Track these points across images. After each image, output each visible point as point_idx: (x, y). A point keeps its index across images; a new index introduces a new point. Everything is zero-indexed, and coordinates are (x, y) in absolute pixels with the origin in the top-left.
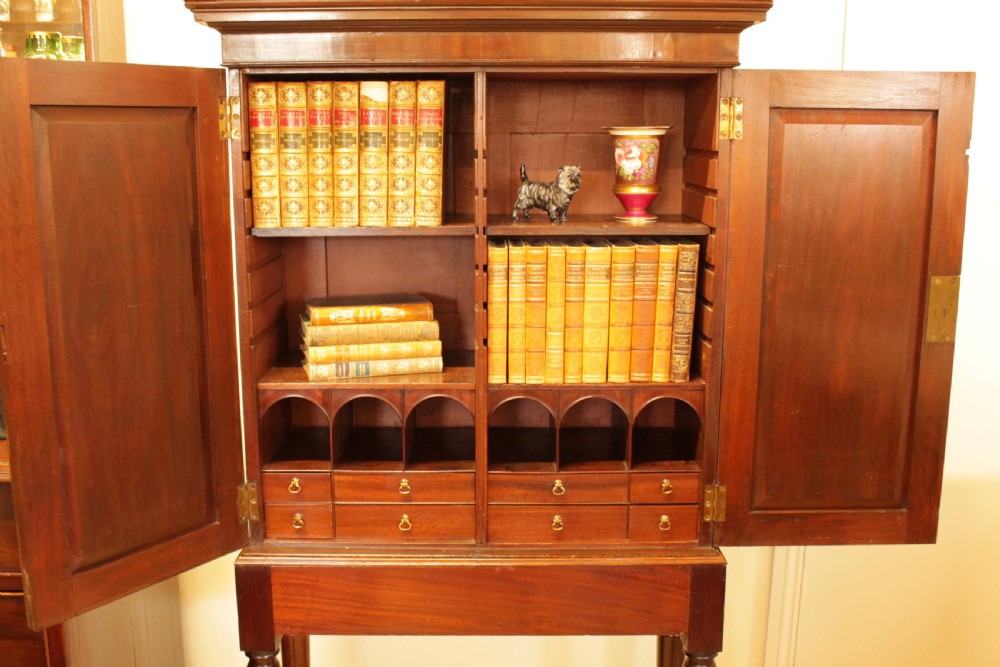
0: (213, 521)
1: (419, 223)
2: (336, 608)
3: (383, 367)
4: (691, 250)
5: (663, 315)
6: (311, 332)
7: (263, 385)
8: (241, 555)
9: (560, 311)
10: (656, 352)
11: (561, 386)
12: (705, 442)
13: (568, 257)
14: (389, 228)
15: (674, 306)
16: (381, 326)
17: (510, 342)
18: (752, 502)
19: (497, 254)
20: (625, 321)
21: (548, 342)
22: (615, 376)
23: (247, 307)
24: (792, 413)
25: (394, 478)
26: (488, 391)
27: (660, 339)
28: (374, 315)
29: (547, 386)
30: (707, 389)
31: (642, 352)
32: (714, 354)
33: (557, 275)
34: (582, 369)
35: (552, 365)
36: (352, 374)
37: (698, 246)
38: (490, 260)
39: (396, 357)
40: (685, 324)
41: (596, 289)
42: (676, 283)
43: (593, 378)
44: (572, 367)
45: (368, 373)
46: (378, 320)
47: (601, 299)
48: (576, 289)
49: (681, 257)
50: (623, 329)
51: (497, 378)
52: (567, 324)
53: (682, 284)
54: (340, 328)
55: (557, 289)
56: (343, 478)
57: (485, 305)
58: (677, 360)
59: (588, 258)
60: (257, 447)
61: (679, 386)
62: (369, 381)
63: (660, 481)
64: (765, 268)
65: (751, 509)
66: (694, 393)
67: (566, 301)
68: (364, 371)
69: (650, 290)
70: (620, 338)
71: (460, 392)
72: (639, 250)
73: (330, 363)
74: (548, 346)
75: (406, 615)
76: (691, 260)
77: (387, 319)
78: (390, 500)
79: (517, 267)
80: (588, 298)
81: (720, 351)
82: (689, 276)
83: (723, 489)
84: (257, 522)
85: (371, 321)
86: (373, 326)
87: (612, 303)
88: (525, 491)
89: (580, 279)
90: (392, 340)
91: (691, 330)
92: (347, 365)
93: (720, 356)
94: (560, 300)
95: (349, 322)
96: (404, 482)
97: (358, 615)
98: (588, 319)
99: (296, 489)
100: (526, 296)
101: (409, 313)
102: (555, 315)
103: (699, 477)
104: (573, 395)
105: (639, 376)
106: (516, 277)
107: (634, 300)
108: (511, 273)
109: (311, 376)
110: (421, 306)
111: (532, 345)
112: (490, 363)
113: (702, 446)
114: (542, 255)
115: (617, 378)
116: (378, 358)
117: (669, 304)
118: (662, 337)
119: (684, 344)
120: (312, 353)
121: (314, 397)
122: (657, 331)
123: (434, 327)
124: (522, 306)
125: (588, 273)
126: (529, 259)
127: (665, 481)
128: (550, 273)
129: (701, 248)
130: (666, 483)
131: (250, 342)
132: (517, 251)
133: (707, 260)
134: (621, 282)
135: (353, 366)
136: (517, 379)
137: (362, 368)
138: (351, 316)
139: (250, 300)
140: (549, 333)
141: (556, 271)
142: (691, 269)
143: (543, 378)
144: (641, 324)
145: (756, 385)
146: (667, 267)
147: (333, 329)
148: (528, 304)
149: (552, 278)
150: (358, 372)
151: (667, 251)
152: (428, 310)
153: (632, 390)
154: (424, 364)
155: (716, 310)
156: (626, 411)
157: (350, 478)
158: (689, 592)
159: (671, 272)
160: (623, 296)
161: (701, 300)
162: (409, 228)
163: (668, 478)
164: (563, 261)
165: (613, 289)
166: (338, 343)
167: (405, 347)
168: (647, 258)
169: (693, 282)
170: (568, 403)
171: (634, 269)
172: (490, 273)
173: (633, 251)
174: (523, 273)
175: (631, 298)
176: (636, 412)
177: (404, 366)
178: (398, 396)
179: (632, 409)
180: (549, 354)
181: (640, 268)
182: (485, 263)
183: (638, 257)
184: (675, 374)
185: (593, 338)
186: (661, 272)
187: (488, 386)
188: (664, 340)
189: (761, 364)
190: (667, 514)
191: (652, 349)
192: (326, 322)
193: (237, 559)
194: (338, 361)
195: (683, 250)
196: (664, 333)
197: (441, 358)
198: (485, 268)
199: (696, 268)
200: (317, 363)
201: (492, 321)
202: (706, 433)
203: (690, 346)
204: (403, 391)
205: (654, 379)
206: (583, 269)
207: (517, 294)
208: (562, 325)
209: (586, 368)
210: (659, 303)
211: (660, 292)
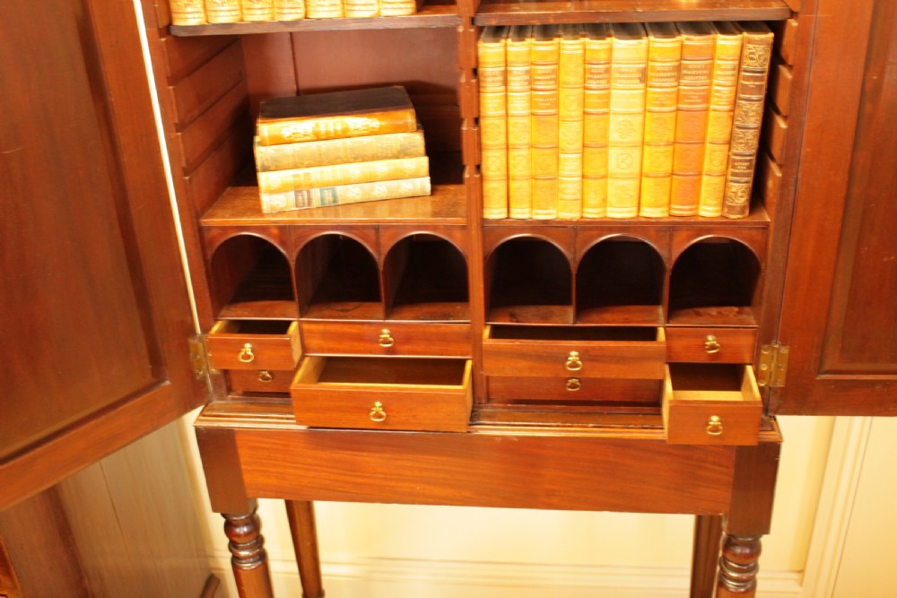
0: (163, 381)
1: (385, 13)
2: (313, 474)
3: (353, 193)
4: (761, 42)
5: (716, 129)
6: (261, 153)
7: (207, 221)
8: (202, 414)
9: (577, 126)
10: (705, 178)
11: (578, 222)
12: (765, 294)
13: (588, 54)
14: (344, 20)
15: (733, 119)
16: (348, 141)
17: (511, 167)
18: (820, 365)
19: (490, 51)
20: (665, 138)
21: (561, 167)
22: (650, 210)
23: (174, 129)
24: (885, 259)
25: (372, 328)
26: (483, 227)
27: (711, 161)
28: (339, 128)
29: (560, 222)
30: (772, 227)
31: (686, 179)
32: (783, 184)
33: (572, 79)
34: (605, 200)
35: (567, 197)
36: (316, 203)
37: (771, 35)
38: (481, 60)
39: (371, 180)
40: (748, 143)
41: (625, 98)
42: (738, 89)
43: (620, 211)
44: (592, 199)
45: (335, 201)
46: (345, 135)
47: (633, 110)
48: (599, 97)
49: (746, 52)
50: (662, 149)
51: (494, 212)
52: (586, 142)
53: (746, 89)
54: (296, 147)
55: (572, 98)
56: (313, 327)
57: (477, 121)
58: (734, 190)
59: (615, 55)
60: (208, 294)
61: (734, 223)
62: (337, 215)
63: (703, 337)
64: (866, 68)
65: (819, 372)
66: (754, 233)
67: (585, 113)
68: (331, 199)
69: (700, 97)
70: (659, 160)
71: (448, 228)
72: (687, 43)
73: (288, 191)
74: (561, 172)
75: (393, 484)
76: (760, 56)
77: (356, 133)
78: (371, 353)
79: (518, 70)
80: (613, 108)
81: (792, 180)
82: (755, 79)
83: (785, 351)
84: (217, 376)
85: (336, 137)
86: (339, 142)
87: (647, 114)
88: (530, 363)
89: (603, 84)
90: (364, 159)
91: (754, 151)
92: (309, 192)
93: (792, 188)
94: (577, 113)
95: (309, 138)
96: (385, 333)
97: (337, 481)
98: (614, 136)
99: (248, 357)
100: (531, 107)
101: (384, 123)
102: (569, 133)
103: (754, 334)
104: (594, 232)
105: (680, 210)
106: (517, 82)
107: (678, 110)
108: (510, 78)
109: (265, 208)
110: (400, 114)
111: (540, 172)
112: (485, 194)
113: (761, 297)
114: (551, 52)
115: (652, 212)
116: (346, 183)
117: (725, 117)
118: (714, 159)
119: (745, 168)
120: (263, 178)
121: (270, 235)
122: (707, 151)
123: (418, 139)
124: (526, 121)
125: (614, 75)
126: (534, 58)
127: (710, 338)
128: (563, 77)
129: (775, 38)
130: (711, 340)
131: (182, 172)
132: (516, 48)
133: (783, 54)
134: (662, 88)
135: (316, 193)
136: (520, 213)
137: (328, 196)
138: (310, 131)
139: (177, 121)
140: (562, 156)
141: (571, 75)
142: (759, 69)
143: (554, 211)
144: (687, 144)
145: (838, 226)
146: (725, 65)
147: (287, 149)
148: (533, 118)
149: (565, 83)
150: (322, 200)
151: (727, 44)
152: (409, 117)
153: (669, 228)
154: (406, 187)
155: (791, 127)
156: (663, 252)
157: (321, 327)
158: (732, 471)
159: (730, 73)
160: (662, 105)
161: (770, 108)
162: (370, 20)
163: (715, 334)
164: (581, 61)
165: (649, 95)
166: (296, 166)
167: (381, 167)
168: (697, 52)
169: (760, 86)
170: (586, 242)
171: (679, 68)
172: (481, 78)
173: (677, 45)
174: (527, 77)
175: (674, 108)
176: (676, 253)
177: (380, 190)
178: (372, 233)
179: (670, 251)
180: (563, 182)
181: (687, 68)
182: (473, 66)
183: (685, 51)
184: (731, 208)
185: (620, 161)
186: (717, 72)
187: (484, 220)
188: (716, 163)
189: (847, 198)
190: (717, 415)
191: (700, 174)
192: (278, 141)
193: (198, 420)
194: (298, 189)
195: (750, 42)
196: (717, 153)
197: (429, 178)
198: (475, 72)
199: (766, 67)
200: (271, 192)
201: (486, 140)
202: (767, 283)
203: (751, 171)
204: (377, 229)
205: (702, 213)
206: (608, 71)
207: (519, 104)
208: (579, 145)
209: (611, 199)
210: (711, 114)
211: (713, 100)
